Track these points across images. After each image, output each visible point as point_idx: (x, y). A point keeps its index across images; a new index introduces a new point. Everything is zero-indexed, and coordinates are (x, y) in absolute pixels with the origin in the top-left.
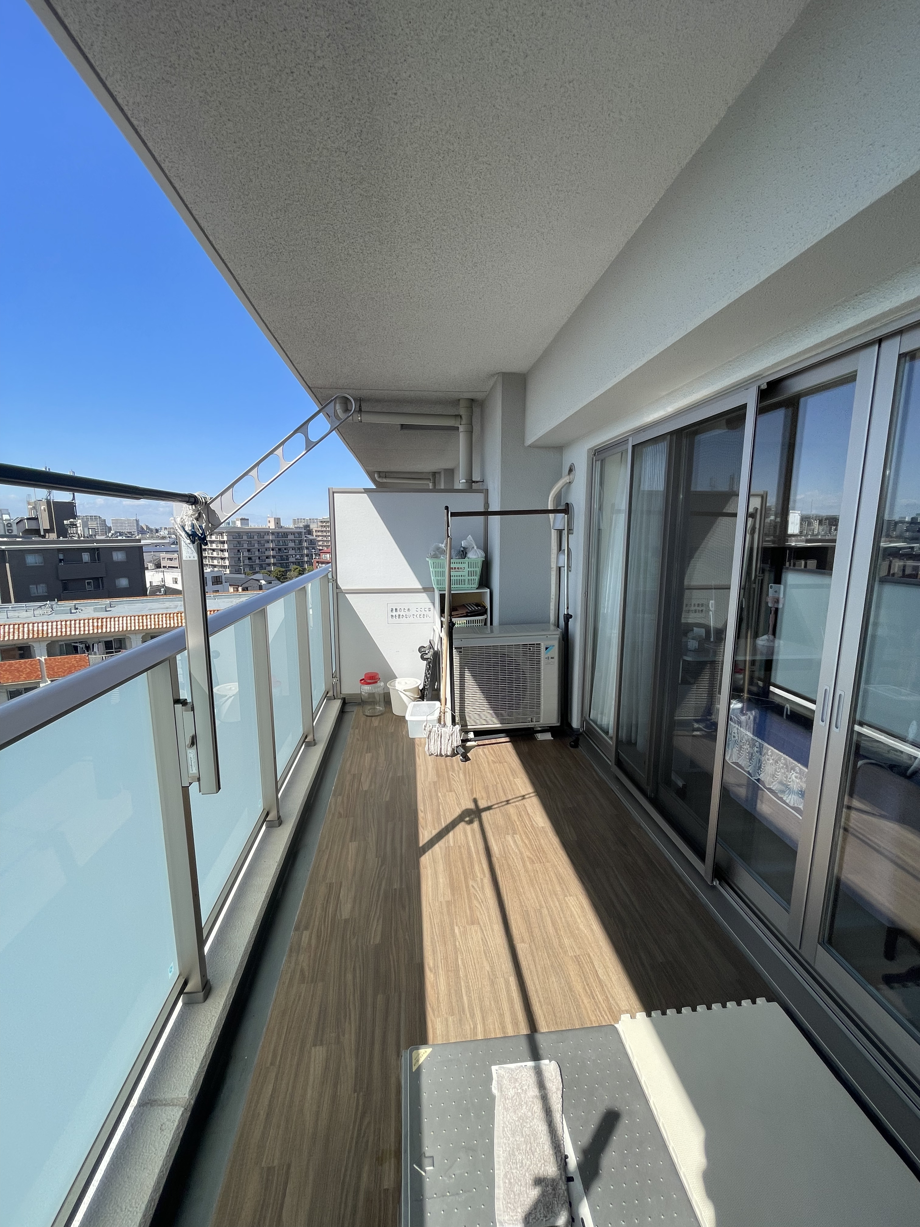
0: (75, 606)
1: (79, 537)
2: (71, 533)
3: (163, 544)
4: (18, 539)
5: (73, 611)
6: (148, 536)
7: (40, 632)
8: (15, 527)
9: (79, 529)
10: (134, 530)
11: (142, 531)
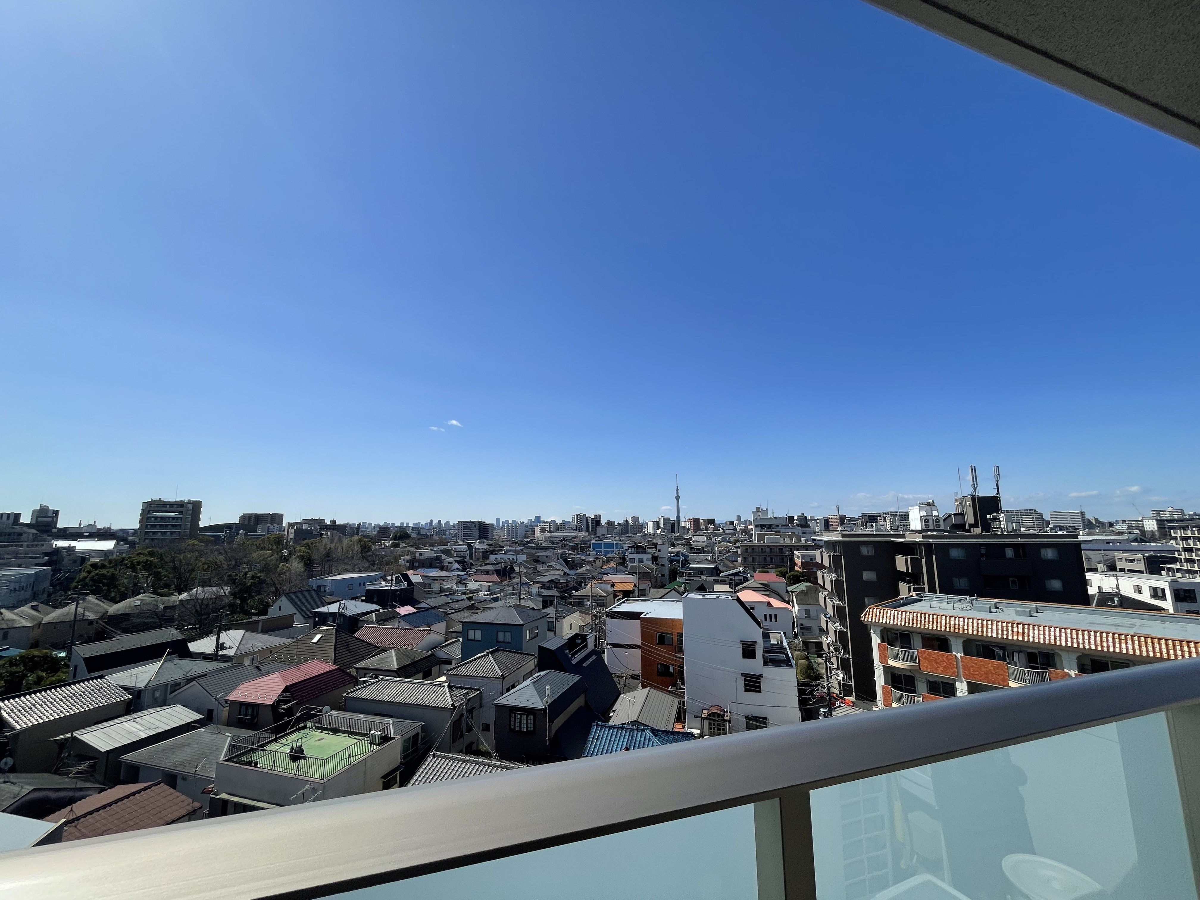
0: (995, 605)
1: (1002, 531)
2: (994, 528)
3: (1120, 541)
4: (945, 534)
5: (993, 610)
6: (1097, 531)
7: (957, 627)
8: (942, 522)
9: (1002, 523)
10: (1079, 523)
11: (1089, 525)
